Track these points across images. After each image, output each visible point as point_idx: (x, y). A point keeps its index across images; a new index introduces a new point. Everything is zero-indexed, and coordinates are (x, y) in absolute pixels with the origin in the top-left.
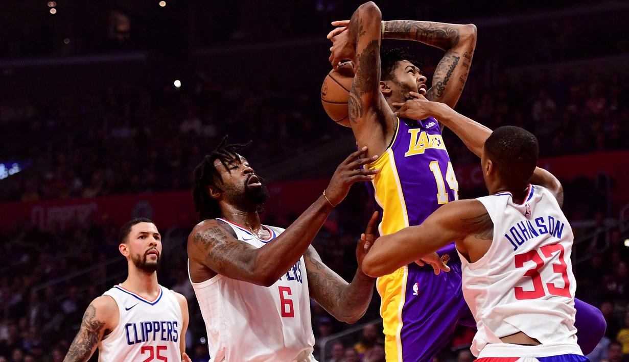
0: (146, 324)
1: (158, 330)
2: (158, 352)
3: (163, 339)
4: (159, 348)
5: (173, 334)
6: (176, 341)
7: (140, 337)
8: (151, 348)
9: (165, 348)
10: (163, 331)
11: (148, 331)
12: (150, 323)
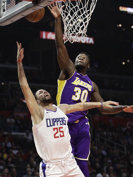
0: (54, 119)
1: (58, 121)
2: (60, 130)
3: (61, 124)
4: (60, 128)
5: (64, 122)
6: (65, 124)
7: (52, 124)
8: (57, 128)
9: (62, 128)
10: (60, 121)
11: (55, 122)
12: (55, 119)
